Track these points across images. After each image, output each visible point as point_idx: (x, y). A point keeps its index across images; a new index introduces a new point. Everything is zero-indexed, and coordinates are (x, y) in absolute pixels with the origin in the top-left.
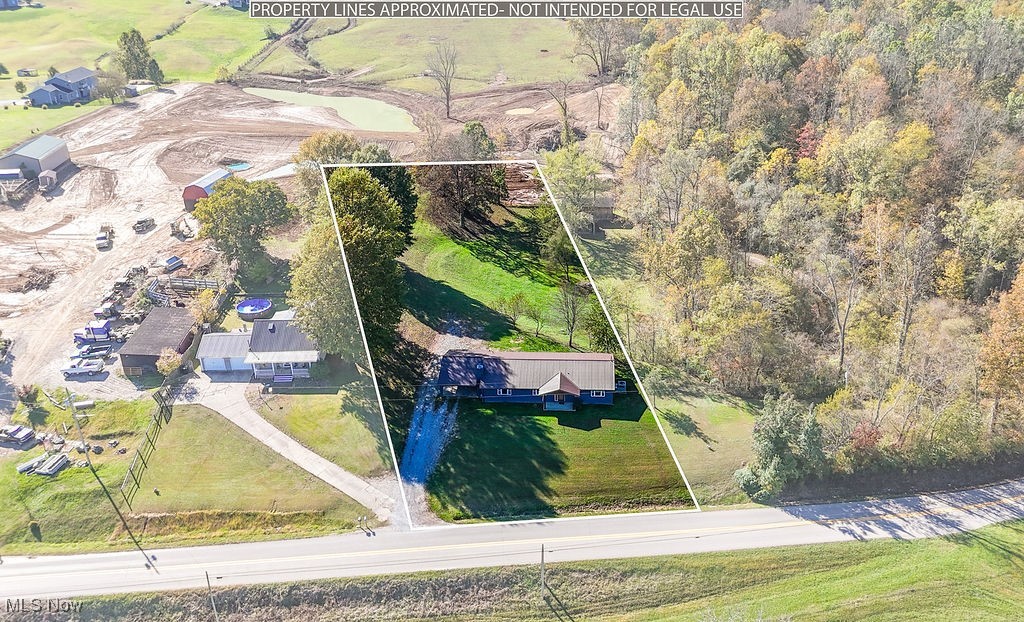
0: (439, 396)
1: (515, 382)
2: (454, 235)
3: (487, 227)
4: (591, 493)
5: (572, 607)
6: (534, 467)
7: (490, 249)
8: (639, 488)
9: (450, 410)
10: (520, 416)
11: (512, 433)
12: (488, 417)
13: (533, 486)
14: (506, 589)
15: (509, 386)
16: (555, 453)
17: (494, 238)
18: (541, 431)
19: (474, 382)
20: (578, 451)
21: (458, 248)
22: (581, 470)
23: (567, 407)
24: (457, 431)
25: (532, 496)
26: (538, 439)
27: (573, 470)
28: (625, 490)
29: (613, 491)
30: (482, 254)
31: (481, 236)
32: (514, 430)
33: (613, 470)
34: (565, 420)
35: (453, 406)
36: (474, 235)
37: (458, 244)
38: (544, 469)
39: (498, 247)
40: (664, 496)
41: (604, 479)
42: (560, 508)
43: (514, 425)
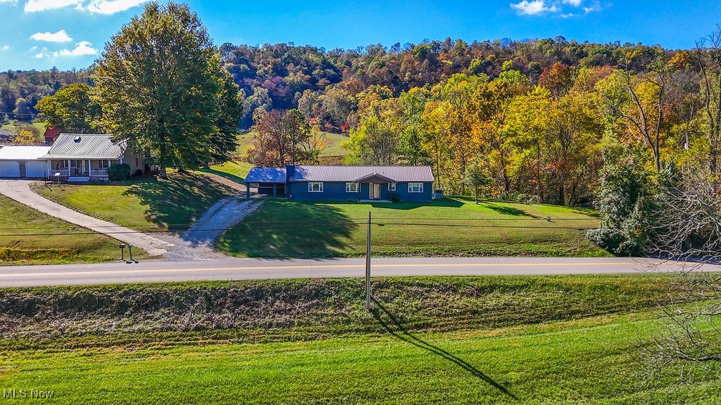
5: (410, 321)
14: (314, 302)
40: (509, 249)
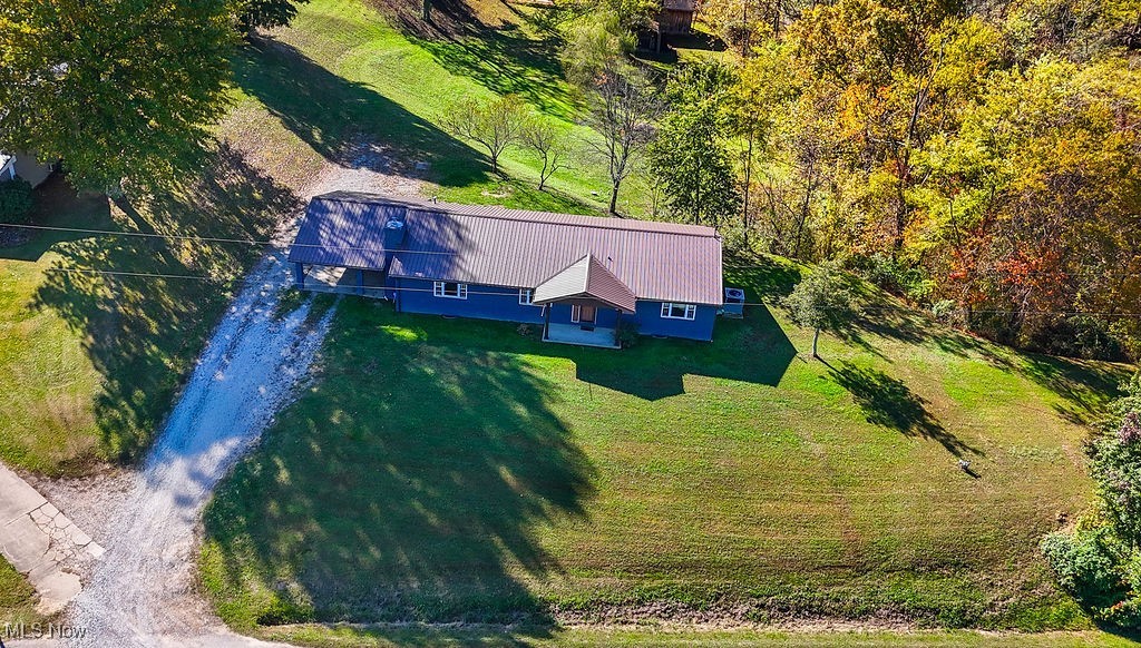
0: (294, 288)
1: (477, 267)
2: (408, 29)
3: (470, 26)
4: (655, 569)
6: (504, 484)
7: (470, 58)
8: (785, 567)
9: (312, 321)
10: (482, 351)
11: (458, 391)
12: (405, 346)
13: (497, 540)
15: (460, 276)
16: (564, 452)
17: (480, 44)
18: (532, 393)
19: (380, 262)
20: (624, 450)
21: (411, 47)
22: (630, 501)
23: (600, 338)
24: (318, 375)
25: (493, 568)
26: (522, 410)
27: (607, 501)
28: (746, 568)
29: (715, 568)
30: (454, 63)
31: (456, 37)
32: (463, 382)
33: (716, 507)
34: (592, 369)
35: (321, 314)
36: (445, 34)
37: (413, 42)
38: (529, 494)
39: (484, 56)
40: (855, 592)
41: (692, 533)
42: (568, 607)
43: (464, 372)
